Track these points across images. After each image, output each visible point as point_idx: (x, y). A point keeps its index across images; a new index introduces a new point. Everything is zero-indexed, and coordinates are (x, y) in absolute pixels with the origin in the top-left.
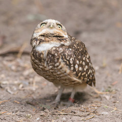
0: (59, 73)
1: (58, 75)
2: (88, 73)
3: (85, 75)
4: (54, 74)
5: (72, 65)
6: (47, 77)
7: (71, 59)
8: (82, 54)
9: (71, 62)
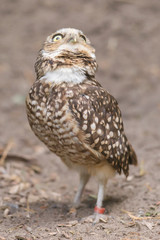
0: (61, 130)
1: (60, 134)
2: (114, 146)
3: (107, 145)
4: (55, 132)
5: (86, 122)
6: (46, 138)
7: (85, 112)
8: (107, 111)
9: (85, 117)
